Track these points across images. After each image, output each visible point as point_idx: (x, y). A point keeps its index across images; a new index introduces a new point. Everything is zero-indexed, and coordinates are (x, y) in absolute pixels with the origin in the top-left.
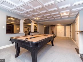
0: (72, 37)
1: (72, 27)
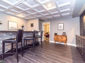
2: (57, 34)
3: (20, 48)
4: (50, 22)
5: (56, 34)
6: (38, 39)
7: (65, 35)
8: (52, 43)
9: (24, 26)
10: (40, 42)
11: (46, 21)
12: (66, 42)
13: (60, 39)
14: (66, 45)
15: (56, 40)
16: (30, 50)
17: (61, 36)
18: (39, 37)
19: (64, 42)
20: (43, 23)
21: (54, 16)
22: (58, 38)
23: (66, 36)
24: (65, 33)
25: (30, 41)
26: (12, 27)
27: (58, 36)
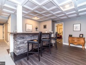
0: (4, 39)
1: (4, 27)
2: (72, 36)
3: (37, 48)
4: (63, 23)
5: (70, 36)
6: (51, 40)
7: (82, 37)
8: (66, 45)
9: (37, 28)
10: (53, 44)
11: (59, 22)
12: (84, 46)
13: (76, 41)
14: (84, 49)
15: (72, 42)
16: (46, 51)
17: (78, 38)
18: (52, 39)
19: (82, 45)
20: (55, 24)
21: (69, 16)
22: (74, 41)
23: (84, 39)
24: (83, 35)
25: (44, 42)
26: (29, 29)
27: (73, 38)
